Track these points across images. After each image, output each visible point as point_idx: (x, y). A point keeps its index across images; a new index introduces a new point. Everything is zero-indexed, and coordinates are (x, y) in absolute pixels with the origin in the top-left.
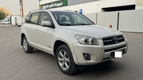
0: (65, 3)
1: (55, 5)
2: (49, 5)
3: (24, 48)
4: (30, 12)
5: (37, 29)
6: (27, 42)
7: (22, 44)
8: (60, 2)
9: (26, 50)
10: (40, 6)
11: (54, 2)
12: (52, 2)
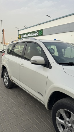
0: (41, 33)
1: (32, 35)
2: (26, 35)
3: (5, 81)
4: (13, 42)
5: (22, 64)
6: (8, 76)
7: (2, 76)
8: (36, 32)
9: (6, 84)
10: (19, 35)
11: (31, 33)
12: (29, 33)
